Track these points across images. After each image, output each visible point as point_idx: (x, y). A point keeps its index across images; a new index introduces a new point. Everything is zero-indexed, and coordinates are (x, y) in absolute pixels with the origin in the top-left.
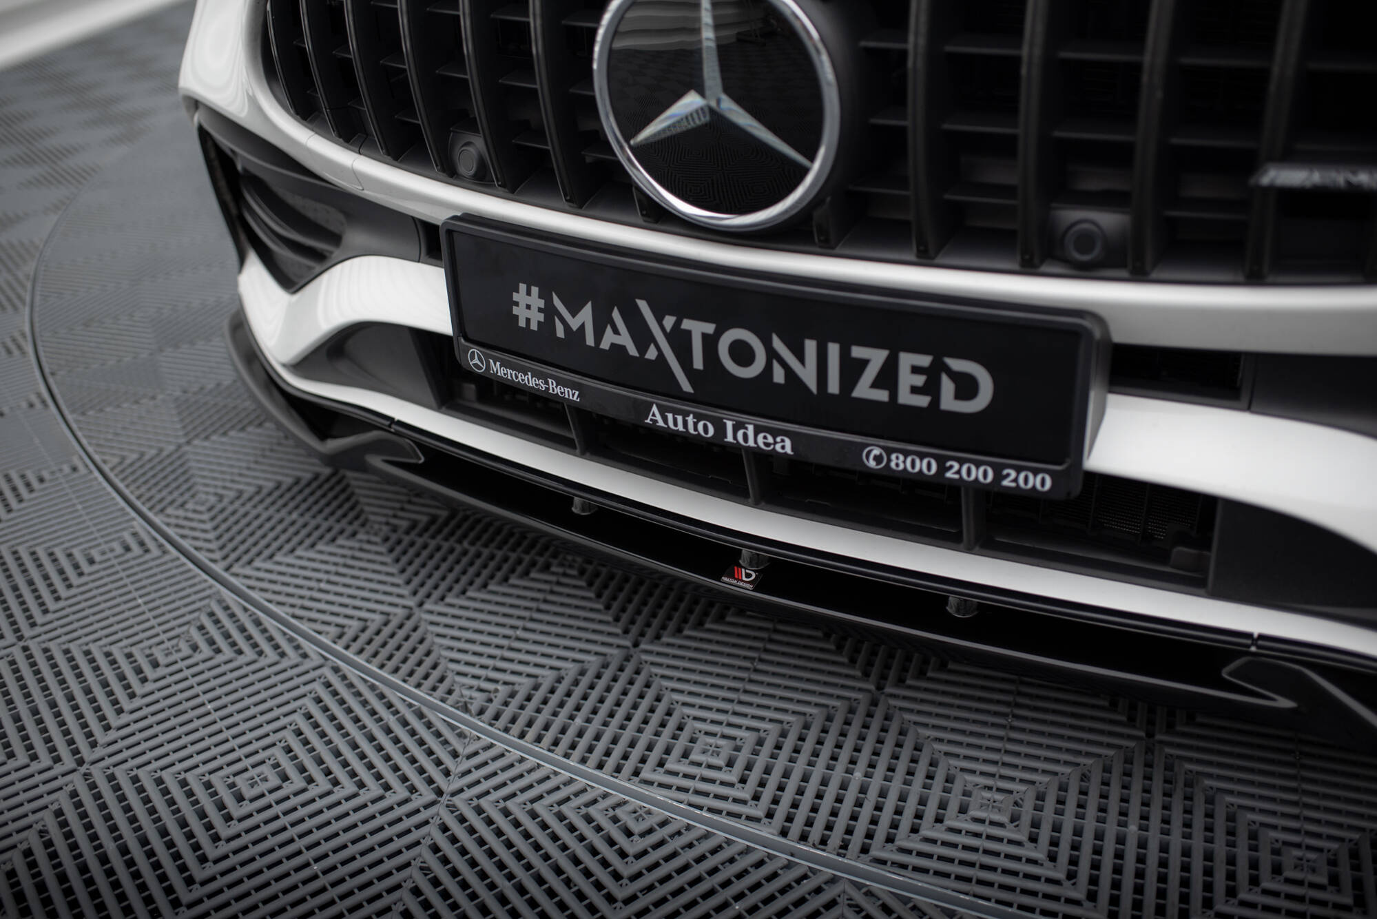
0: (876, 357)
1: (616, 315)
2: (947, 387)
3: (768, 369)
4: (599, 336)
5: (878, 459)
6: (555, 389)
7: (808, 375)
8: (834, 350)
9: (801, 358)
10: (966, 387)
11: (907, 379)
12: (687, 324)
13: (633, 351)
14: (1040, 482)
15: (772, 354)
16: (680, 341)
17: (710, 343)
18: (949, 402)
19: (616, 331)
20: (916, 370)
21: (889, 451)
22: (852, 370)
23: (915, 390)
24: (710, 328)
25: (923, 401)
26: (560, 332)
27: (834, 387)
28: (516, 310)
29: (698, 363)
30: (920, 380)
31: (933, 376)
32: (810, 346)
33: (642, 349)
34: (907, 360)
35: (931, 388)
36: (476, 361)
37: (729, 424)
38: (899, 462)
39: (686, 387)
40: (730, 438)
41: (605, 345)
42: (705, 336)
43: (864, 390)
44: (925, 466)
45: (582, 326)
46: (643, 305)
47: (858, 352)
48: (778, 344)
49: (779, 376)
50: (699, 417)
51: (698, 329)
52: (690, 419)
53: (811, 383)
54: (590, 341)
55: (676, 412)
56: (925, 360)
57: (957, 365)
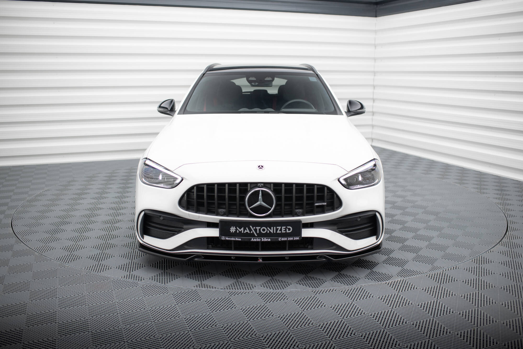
0: (279, 228)
1: (247, 228)
2: (287, 230)
3: (267, 231)
4: (244, 231)
5: (280, 239)
6: (237, 239)
7: (272, 231)
8: (275, 228)
9: (271, 229)
10: (289, 229)
11: (283, 230)
12: (257, 228)
13: (249, 232)
14: (298, 238)
15: (267, 229)
16: (256, 230)
17: (260, 229)
18: (288, 231)
19: (247, 230)
20: (284, 228)
21: (282, 238)
22: (277, 230)
23: (284, 231)
24: (260, 228)
25: (285, 232)
26: (238, 232)
27: (275, 232)
28: (230, 230)
29: (258, 232)
30: (284, 229)
31: (286, 229)
32: (272, 228)
33: (250, 232)
34: (283, 227)
35: (286, 230)
36: (223, 238)
37: (262, 239)
38: (283, 239)
39: (256, 235)
40: (262, 240)
41: (245, 232)
42: (259, 229)
43: (278, 232)
44: (286, 239)
45: (241, 231)
46: (251, 226)
47: (277, 227)
48: (268, 228)
49: (268, 232)
50: (258, 239)
51: (258, 228)
52: (257, 239)
53: (272, 232)
54: (243, 232)
55: (255, 239)
56: (285, 227)
57: (288, 227)
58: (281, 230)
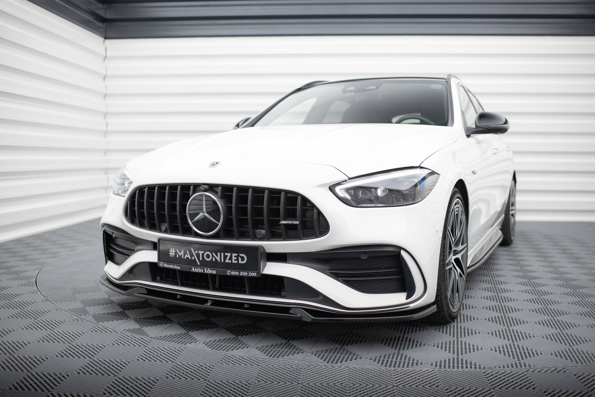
0: (229, 255)
1: (188, 252)
2: (240, 259)
3: (212, 259)
4: (184, 256)
5: (229, 273)
6: (176, 267)
7: (218, 259)
8: (222, 254)
9: (217, 256)
10: (243, 259)
11: (234, 258)
12: (199, 252)
13: (190, 258)
14: (254, 274)
15: (213, 256)
16: (198, 255)
17: (203, 255)
18: (240, 262)
19: (187, 255)
20: (235, 256)
21: (231, 271)
22: (225, 257)
23: (235, 260)
24: (203, 252)
25: (236, 262)
26: (178, 256)
27: (222, 261)
28: (170, 253)
29: (201, 259)
30: (236, 258)
31: (237, 257)
32: (219, 254)
33: (192, 258)
34: (234, 255)
35: (237, 260)
36: (161, 264)
37: (205, 269)
38: (233, 273)
39: (199, 264)
40: (206, 272)
41: (185, 258)
42: (202, 254)
43: (227, 261)
44: (237, 273)
45: (181, 255)
46: (192, 249)
47: (226, 254)
48: (214, 254)
49: (214, 260)
50: (200, 269)
51: (201, 252)
52: (199, 269)
53: (219, 261)
54: (183, 257)
55: (196, 268)
56: (236, 255)
57: (241, 255)
58: (231, 258)
